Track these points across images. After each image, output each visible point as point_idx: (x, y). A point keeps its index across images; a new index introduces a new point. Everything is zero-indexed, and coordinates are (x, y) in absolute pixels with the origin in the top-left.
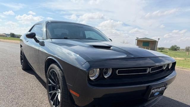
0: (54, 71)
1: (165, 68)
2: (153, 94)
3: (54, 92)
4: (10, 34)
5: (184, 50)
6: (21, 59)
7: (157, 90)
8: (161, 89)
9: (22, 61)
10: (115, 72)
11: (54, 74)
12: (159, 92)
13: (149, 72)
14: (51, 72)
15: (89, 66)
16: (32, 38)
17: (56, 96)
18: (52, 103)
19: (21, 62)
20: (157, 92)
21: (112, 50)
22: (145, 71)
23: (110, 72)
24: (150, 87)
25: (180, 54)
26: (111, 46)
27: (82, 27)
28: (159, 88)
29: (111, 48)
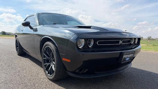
0: (49, 48)
1: (132, 43)
2: (125, 59)
3: (49, 64)
4: (2, 32)
5: (146, 39)
6: (17, 46)
7: (128, 56)
8: (130, 55)
9: (18, 48)
10: (96, 43)
11: (49, 50)
12: (129, 58)
13: (121, 44)
14: (46, 49)
15: (77, 37)
16: (27, 26)
17: (50, 67)
18: (47, 72)
19: (16, 49)
20: (128, 57)
21: (92, 28)
22: (118, 42)
23: (92, 43)
24: (122, 53)
25: (143, 42)
26: (92, 26)
27: (66, 17)
28: (129, 54)
29: (91, 27)
